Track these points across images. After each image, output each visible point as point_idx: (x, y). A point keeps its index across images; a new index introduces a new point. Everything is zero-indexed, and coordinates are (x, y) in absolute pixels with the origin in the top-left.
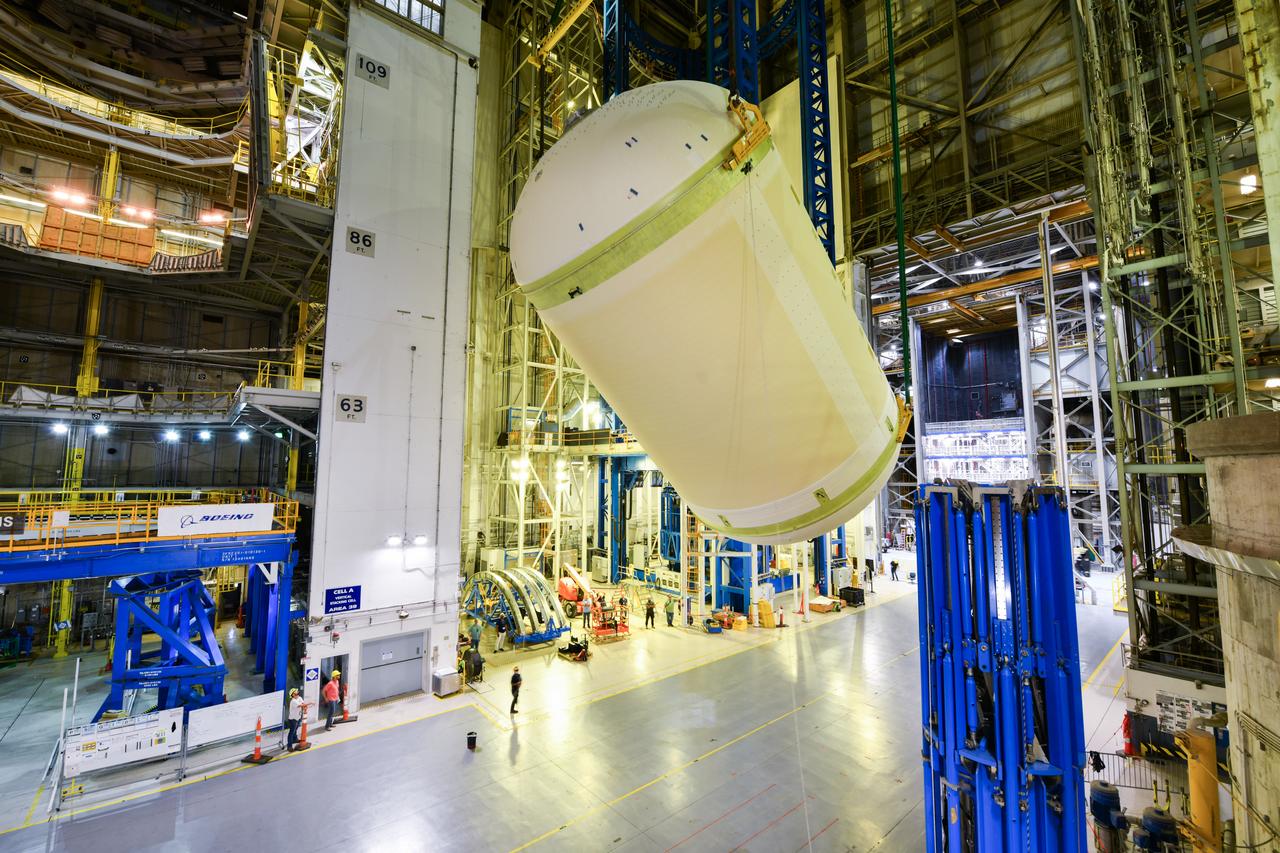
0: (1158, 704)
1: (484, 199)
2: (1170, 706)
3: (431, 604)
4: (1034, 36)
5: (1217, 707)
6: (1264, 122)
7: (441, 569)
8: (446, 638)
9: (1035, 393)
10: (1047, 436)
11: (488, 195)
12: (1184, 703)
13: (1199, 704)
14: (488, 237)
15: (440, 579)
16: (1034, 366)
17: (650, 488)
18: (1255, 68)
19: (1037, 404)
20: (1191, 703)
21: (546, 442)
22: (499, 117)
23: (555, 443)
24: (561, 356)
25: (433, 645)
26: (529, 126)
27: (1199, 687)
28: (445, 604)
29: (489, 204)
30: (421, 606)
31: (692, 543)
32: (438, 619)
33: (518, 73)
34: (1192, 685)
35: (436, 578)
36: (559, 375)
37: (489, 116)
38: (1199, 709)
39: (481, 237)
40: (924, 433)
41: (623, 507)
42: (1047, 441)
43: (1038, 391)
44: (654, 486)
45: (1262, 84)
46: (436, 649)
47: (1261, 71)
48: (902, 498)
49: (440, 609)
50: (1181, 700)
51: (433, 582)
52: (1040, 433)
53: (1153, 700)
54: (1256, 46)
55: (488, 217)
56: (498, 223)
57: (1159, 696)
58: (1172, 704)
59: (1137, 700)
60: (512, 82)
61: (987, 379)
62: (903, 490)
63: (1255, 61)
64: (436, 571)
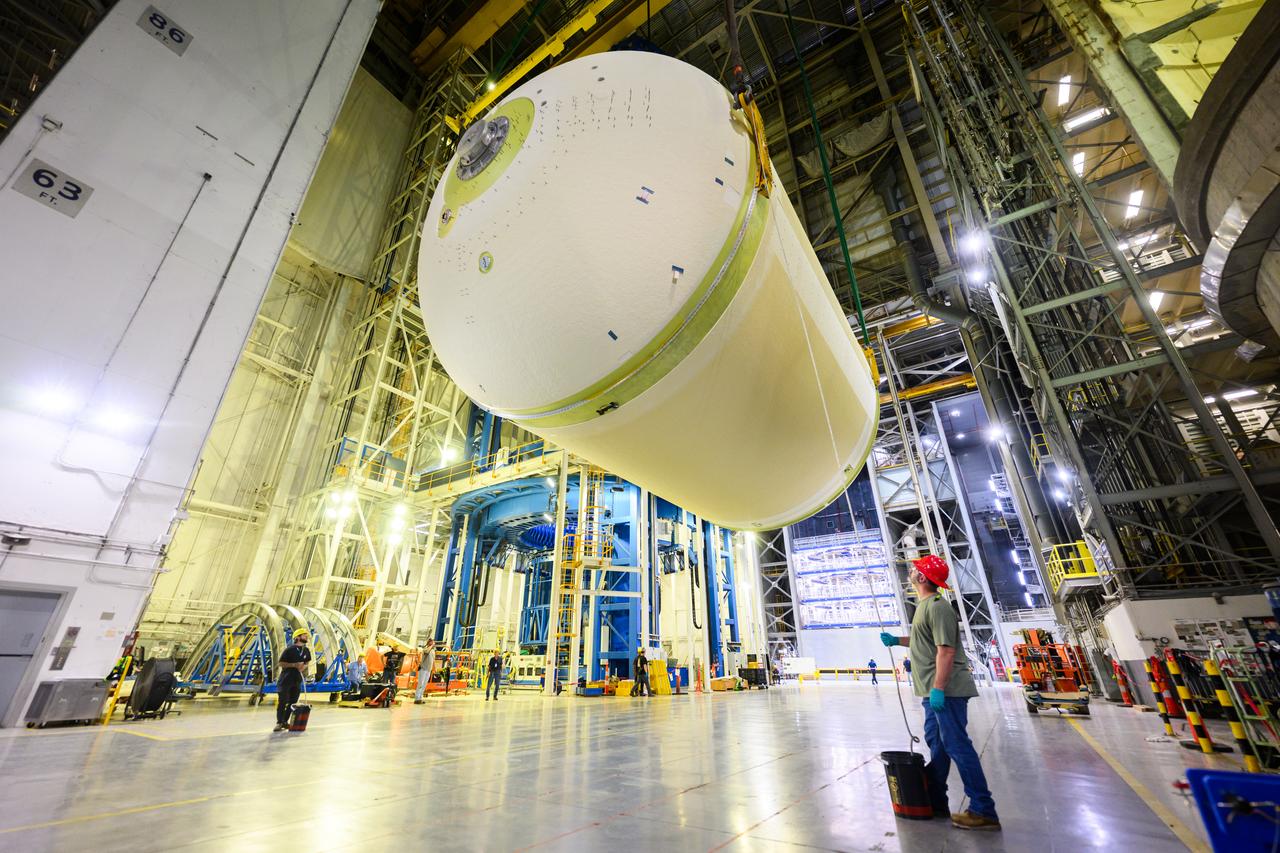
0: (1181, 638)
1: (363, 234)
2: (1196, 637)
3: (98, 541)
4: (857, 203)
5: (1251, 622)
6: (1101, 61)
7: (143, 487)
8: (107, 616)
9: (885, 506)
10: (900, 546)
11: (369, 232)
12: (1212, 628)
13: (1229, 624)
14: (359, 268)
15: (134, 505)
16: (881, 482)
17: (512, 574)
18: (1081, 33)
19: (888, 515)
20: (1219, 627)
21: (386, 479)
22: (397, 172)
23: (398, 483)
24: (424, 389)
25: (67, 623)
26: (428, 173)
27: (1220, 601)
28: (129, 550)
29: (368, 240)
30: (68, 538)
31: (568, 575)
32: (102, 574)
33: (425, 141)
34: (1210, 602)
35: (126, 499)
36: (417, 408)
37: (387, 170)
38: (1231, 631)
39: (351, 266)
40: (793, 551)
41: (476, 590)
42: (901, 550)
43: (887, 503)
44: (517, 571)
45: (1090, 40)
46: (73, 633)
47: (1086, 34)
48: (778, 619)
49: (116, 557)
50: (1206, 625)
51: (117, 504)
52: (895, 542)
53: (1174, 635)
54: (1076, 21)
55: (364, 251)
56: (375, 257)
57: (1178, 629)
58: (1197, 634)
59: (1154, 640)
60: (417, 148)
61: (838, 508)
62: (778, 611)
63: (1079, 29)
64: (131, 487)
